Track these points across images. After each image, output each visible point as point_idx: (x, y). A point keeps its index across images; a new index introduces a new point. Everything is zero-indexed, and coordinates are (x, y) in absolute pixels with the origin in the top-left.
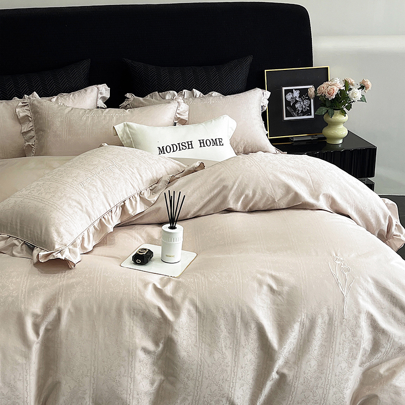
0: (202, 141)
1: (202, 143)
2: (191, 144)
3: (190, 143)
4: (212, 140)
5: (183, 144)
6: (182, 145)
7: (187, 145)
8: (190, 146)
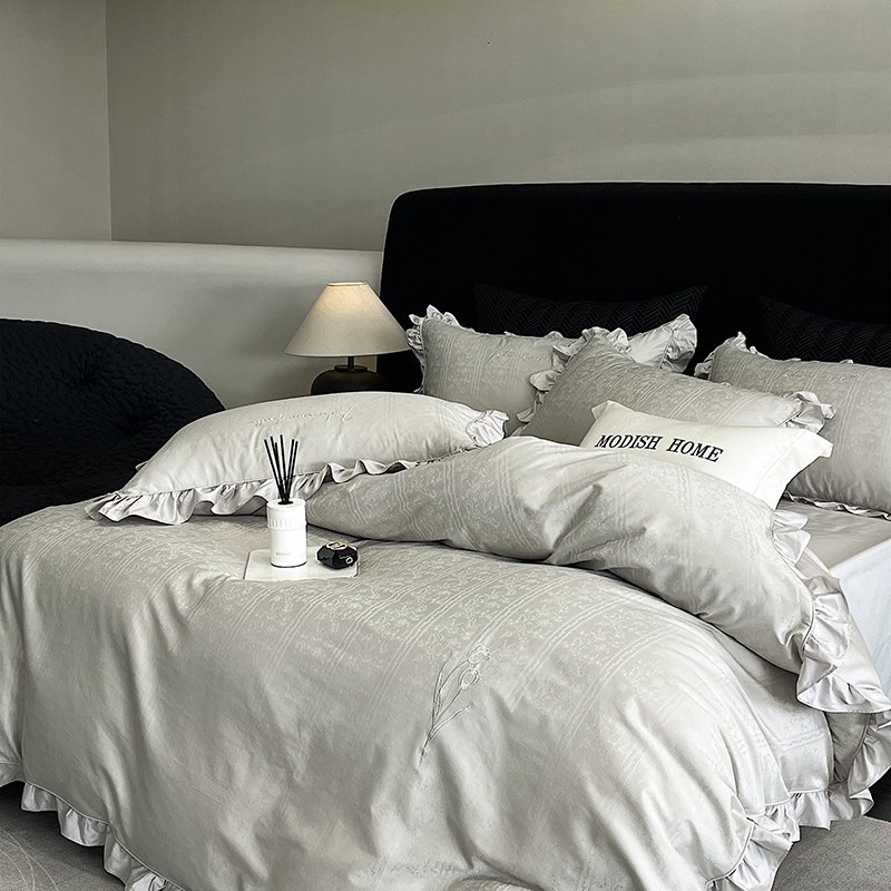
0: (678, 442)
1: (677, 445)
2: (656, 442)
3: (656, 440)
4: (700, 445)
5: (645, 439)
6: (642, 440)
7: (648, 442)
8: (653, 444)
